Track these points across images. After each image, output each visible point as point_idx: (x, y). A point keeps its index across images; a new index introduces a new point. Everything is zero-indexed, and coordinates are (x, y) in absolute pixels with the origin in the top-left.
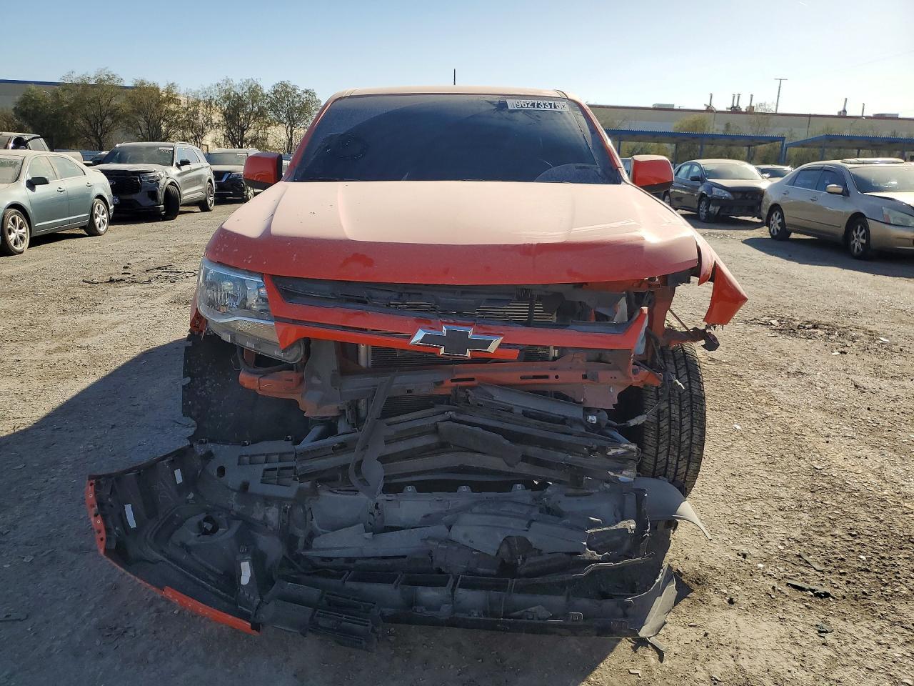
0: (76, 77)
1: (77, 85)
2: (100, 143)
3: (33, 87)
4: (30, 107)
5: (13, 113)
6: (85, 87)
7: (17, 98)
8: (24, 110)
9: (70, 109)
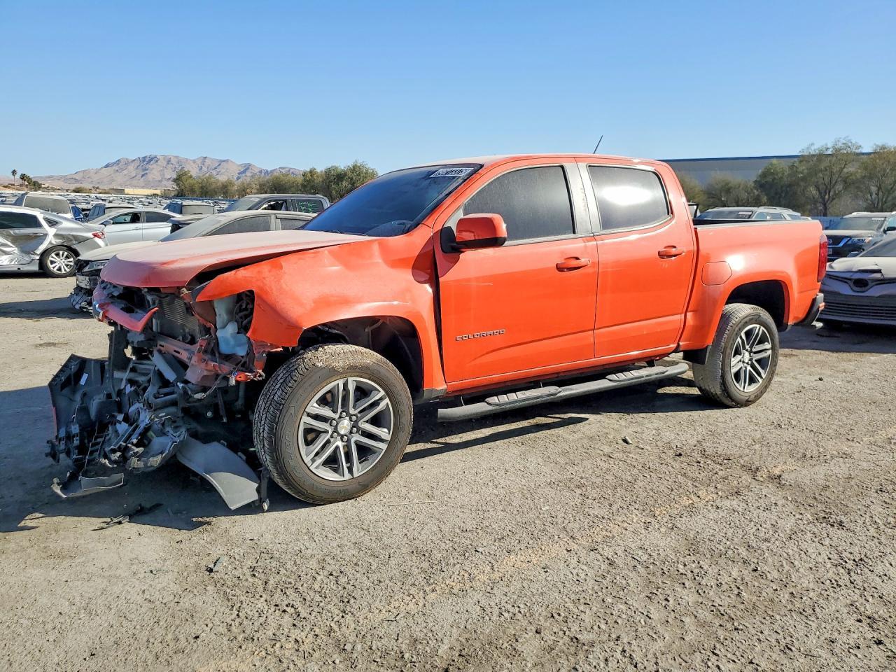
0: (814, 150)
1: (813, 155)
2: (826, 208)
3: (775, 161)
4: (769, 179)
5: (753, 185)
6: (821, 157)
7: (760, 172)
8: (763, 182)
9: (803, 179)
